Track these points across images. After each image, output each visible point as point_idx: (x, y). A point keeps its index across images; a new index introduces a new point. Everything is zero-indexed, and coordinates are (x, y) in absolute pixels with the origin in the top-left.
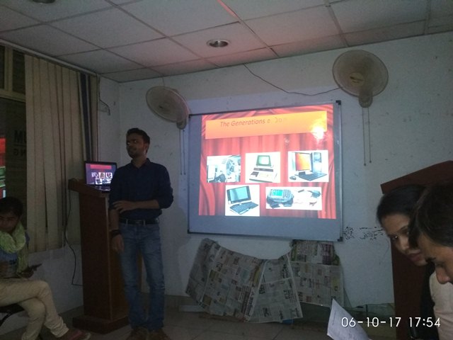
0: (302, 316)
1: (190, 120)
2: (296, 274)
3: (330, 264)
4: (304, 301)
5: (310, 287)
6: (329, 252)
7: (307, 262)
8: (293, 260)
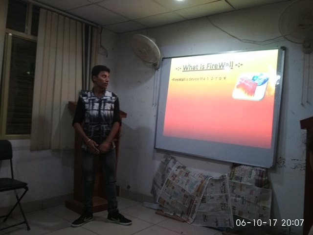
1: (162, 62)
2: (233, 191)
4: (237, 215)
5: (243, 203)
8: (231, 179)
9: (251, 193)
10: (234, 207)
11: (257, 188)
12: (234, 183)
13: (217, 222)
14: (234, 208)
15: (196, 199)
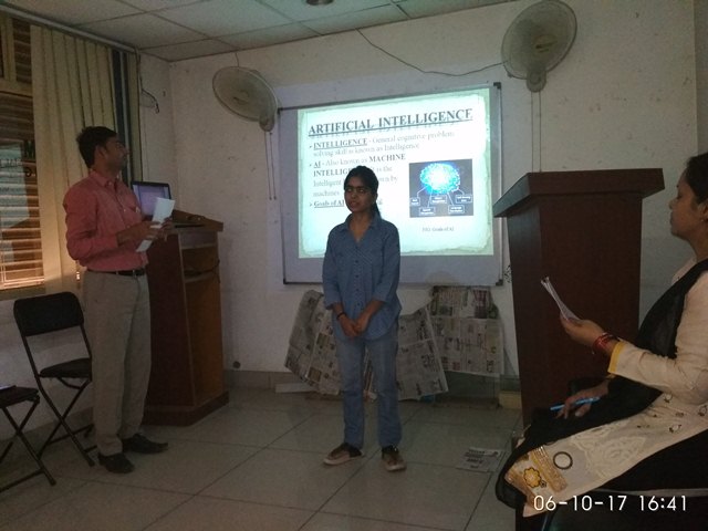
0: (447, 390)
1: (279, 117)
2: (439, 333)
3: (485, 317)
4: (450, 369)
5: (458, 349)
6: (484, 301)
7: (454, 316)
8: (434, 314)
9: (470, 329)
11: (480, 321)
12: (440, 319)
13: (418, 388)
14: (445, 360)
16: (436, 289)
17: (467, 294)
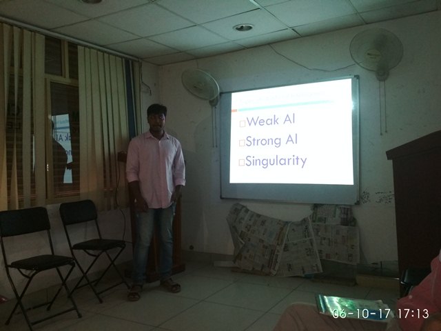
0: (322, 271)
1: (220, 98)
2: (317, 234)
3: (347, 225)
4: (324, 258)
5: (329, 245)
6: (347, 214)
7: (327, 223)
8: (314, 221)
9: (338, 232)
10: (321, 251)
11: (344, 227)
12: (318, 225)
13: (303, 269)
15: (278, 248)
16: (316, 206)
17: (335, 210)
